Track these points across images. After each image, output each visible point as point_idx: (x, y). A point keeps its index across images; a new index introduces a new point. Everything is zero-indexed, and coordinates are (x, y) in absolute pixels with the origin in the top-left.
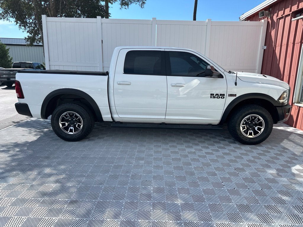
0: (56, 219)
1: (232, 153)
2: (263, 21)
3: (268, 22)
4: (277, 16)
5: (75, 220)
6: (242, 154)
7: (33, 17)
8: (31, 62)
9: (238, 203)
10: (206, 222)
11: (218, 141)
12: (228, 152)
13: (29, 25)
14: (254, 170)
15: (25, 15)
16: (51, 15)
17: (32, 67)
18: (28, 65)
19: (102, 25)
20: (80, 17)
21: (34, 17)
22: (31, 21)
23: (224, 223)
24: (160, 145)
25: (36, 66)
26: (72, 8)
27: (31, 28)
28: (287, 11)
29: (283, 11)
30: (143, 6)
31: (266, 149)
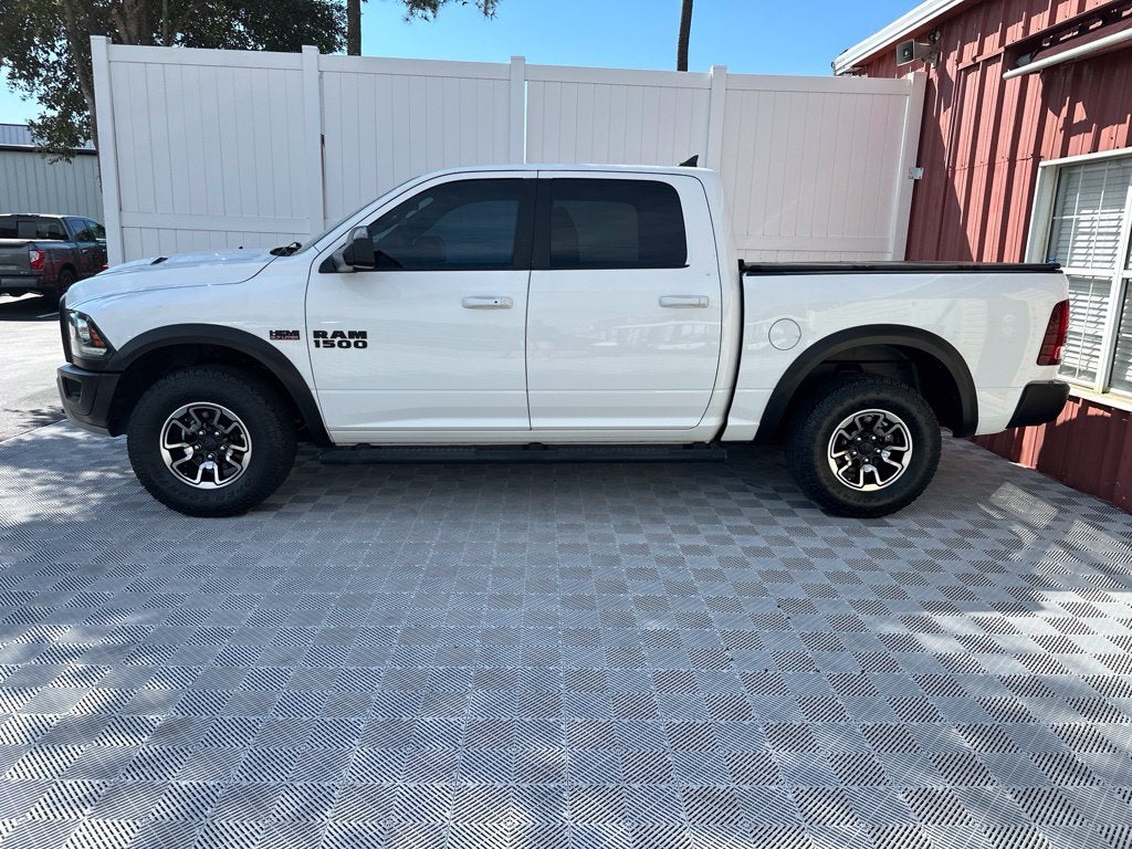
0: (102, 785)
1: (775, 549)
2: (910, 76)
3: (929, 82)
4: (959, 60)
5: (176, 786)
6: (813, 552)
7: (61, 44)
8: (59, 217)
9: (772, 718)
10: (651, 784)
11: (735, 506)
12: (764, 544)
13: (44, 73)
14: (847, 607)
15: (31, 35)
16: (129, 39)
17: (61, 232)
18: (45, 227)
19: (321, 77)
20: (241, 45)
21: (65, 41)
22: (53, 57)
23: (712, 786)
24: (523, 522)
25: (79, 230)
26: (212, 13)
27: (53, 84)
28: (992, 46)
29: (977, 43)
30: (490, 12)
31: (902, 536)
